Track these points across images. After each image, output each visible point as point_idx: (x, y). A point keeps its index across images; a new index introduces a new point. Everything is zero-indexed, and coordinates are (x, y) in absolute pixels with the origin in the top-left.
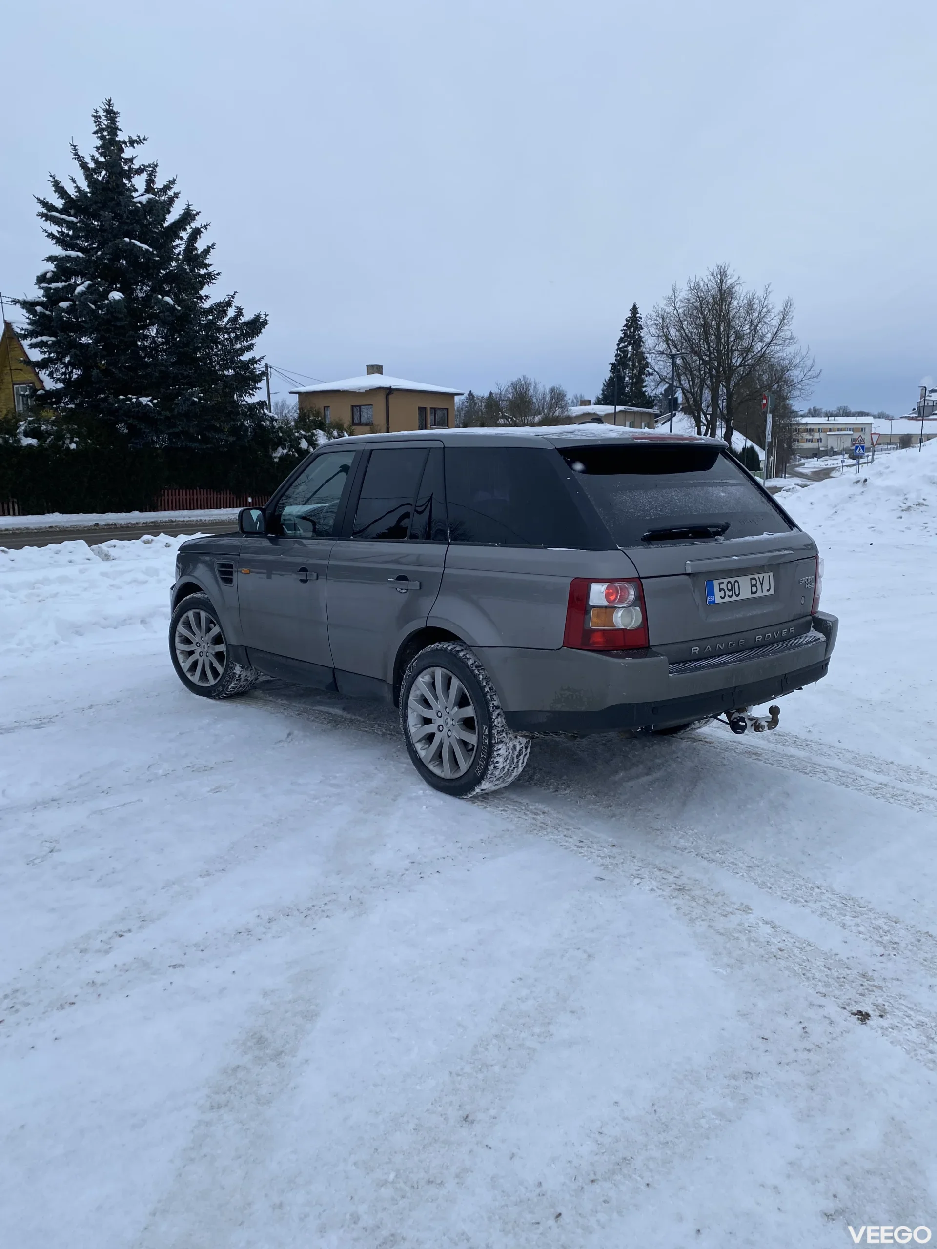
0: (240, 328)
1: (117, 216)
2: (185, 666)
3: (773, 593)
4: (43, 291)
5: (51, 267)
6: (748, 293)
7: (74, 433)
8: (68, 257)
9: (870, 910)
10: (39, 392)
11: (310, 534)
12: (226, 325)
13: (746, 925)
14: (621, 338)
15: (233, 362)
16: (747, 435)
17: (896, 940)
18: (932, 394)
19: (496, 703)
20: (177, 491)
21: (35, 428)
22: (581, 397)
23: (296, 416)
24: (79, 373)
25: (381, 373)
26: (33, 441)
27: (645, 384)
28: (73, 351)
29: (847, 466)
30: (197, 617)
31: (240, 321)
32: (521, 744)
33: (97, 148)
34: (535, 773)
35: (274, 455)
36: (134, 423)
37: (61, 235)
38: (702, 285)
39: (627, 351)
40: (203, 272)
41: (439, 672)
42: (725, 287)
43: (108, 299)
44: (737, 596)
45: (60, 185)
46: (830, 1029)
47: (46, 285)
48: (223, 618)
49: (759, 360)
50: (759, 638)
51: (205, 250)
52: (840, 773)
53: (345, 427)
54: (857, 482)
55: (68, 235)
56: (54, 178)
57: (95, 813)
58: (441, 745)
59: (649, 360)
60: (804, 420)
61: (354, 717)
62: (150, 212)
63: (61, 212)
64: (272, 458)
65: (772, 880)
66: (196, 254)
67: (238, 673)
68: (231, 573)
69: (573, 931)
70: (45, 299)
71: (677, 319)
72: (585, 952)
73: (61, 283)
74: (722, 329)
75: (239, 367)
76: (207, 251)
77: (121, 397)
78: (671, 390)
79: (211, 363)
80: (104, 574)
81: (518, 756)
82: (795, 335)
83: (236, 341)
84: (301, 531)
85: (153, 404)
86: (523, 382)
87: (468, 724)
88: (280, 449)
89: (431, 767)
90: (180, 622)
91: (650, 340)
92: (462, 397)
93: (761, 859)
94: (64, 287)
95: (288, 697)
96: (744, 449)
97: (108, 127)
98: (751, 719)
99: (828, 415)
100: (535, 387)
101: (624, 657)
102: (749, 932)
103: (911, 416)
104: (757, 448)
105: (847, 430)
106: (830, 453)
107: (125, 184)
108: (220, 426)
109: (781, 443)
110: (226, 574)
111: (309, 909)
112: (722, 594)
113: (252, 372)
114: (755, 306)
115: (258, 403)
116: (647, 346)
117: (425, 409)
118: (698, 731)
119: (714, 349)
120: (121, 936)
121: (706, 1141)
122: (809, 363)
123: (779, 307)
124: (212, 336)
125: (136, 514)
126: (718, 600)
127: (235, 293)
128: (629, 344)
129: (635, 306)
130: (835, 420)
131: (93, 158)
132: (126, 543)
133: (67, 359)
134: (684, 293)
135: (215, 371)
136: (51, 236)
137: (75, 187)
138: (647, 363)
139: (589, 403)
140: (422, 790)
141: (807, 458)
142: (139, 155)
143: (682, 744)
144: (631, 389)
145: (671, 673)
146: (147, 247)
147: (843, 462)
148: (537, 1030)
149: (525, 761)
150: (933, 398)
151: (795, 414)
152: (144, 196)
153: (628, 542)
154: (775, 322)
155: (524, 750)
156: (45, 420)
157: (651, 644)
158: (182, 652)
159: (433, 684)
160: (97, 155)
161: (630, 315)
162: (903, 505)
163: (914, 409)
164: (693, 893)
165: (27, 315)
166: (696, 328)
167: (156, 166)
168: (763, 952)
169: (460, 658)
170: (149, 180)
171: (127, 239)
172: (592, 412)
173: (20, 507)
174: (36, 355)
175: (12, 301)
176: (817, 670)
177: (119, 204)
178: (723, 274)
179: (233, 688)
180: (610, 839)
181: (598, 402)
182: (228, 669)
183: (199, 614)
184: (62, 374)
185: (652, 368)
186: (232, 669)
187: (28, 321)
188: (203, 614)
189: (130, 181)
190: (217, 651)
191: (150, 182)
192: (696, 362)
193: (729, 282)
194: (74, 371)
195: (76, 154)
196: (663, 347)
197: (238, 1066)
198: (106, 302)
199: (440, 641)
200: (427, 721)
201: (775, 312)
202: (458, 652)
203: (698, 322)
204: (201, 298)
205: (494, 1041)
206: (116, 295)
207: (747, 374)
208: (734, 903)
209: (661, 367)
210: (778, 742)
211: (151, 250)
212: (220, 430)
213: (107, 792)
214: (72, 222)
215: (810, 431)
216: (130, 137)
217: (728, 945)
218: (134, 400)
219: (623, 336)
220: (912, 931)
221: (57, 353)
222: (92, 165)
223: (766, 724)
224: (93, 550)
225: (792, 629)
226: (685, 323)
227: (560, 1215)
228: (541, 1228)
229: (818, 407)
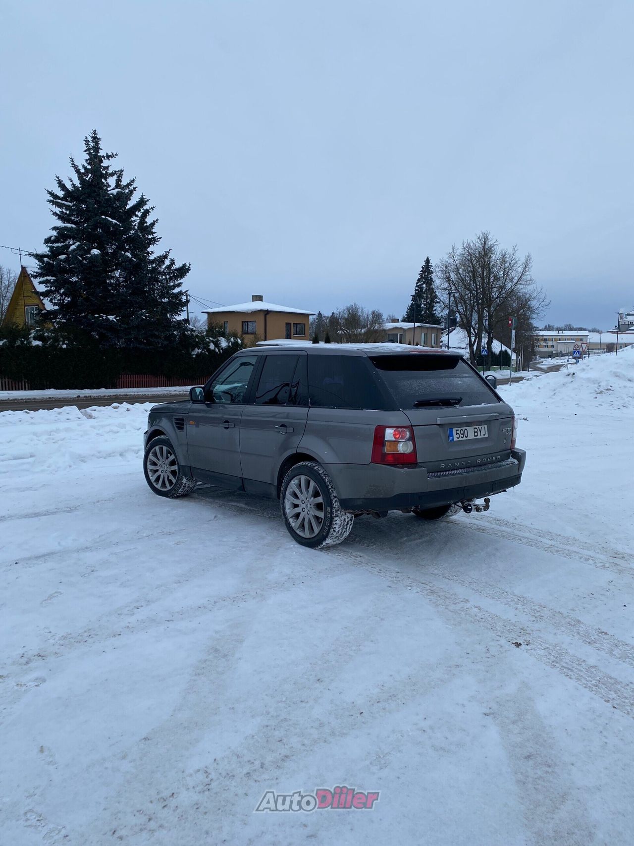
0: (173, 272)
1: (97, 202)
2: (153, 478)
3: (487, 436)
4: (49, 248)
5: (55, 233)
6: (502, 251)
7: (65, 338)
8: (66, 227)
9: (532, 602)
10: (43, 312)
11: (229, 402)
12: (164, 270)
13: (465, 608)
14: (419, 279)
15: (168, 293)
16: (502, 342)
17: (542, 615)
18: (628, 317)
19: (334, 495)
20: (130, 376)
21: (41, 335)
22: (393, 316)
23: (206, 327)
24: (69, 300)
25: (262, 301)
26: (39, 343)
27: (435, 308)
28: (66, 286)
29: (571, 364)
30: (161, 449)
31: (173, 268)
32: (348, 518)
33: (87, 160)
34: (356, 538)
35: (193, 353)
36: (104, 332)
37: (62, 214)
38: (472, 245)
39: (423, 288)
40: (150, 237)
41: (303, 478)
42: (487, 247)
43: (90, 254)
44: (466, 437)
45: (62, 183)
46: (500, 649)
47: (51, 245)
48: (178, 450)
49: (510, 294)
50: (479, 461)
51: (151, 223)
52: (529, 540)
53: (238, 335)
54: (568, 375)
55: (66, 213)
56: (58, 178)
57: (112, 554)
58: (304, 519)
59: (437, 293)
60: (541, 333)
61: (251, 509)
62: (118, 200)
63: (62, 199)
64: (191, 355)
65: (482, 589)
66: (147, 225)
67: (184, 482)
68: (183, 424)
69: (374, 609)
70: (50, 253)
71: (456, 267)
72: (380, 617)
73: (60, 243)
74: (485, 274)
75: (172, 297)
76: (153, 224)
77: (96, 315)
78: (452, 312)
79: (154, 294)
80: (93, 427)
81: (347, 525)
82: (533, 278)
83: (170, 280)
84: (224, 400)
85: (117, 320)
86: (354, 307)
87: (319, 507)
88: (196, 349)
89: (298, 532)
90: (151, 452)
91: (438, 281)
92: (314, 316)
93: (477, 580)
94: (63, 246)
95: (213, 497)
96: (500, 352)
97: (93, 147)
98: (475, 505)
99: (558, 330)
100: (362, 310)
101: (403, 468)
102: (466, 611)
103: (614, 331)
104: (509, 351)
105: (571, 340)
106: (560, 355)
107: (103, 182)
108: (159, 334)
109: (526, 348)
110: (180, 425)
111: (235, 598)
112: (458, 436)
113: (180, 301)
114: (507, 259)
115: (183, 320)
116: (436, 285)
117: (290, 324)
118: (451, 517)
119: (480, 287)
120: (138, 608)
121: (433, 689)
122: (543, 296)
123: (523, 260)
124: (155, 277)
125: (103, 390)
126: (455, 439)
127: (170, 250)
128: (424, 283)
129: (428, 258)
130: (563, 333)
131: (83, 166)
132: (102, 408)
133: (62, 291)
134: (460, 250)
135: (157, 299)
136: (55, 214)
137: (72, 184)
138: (436, 295)
139: (397, 321)
140: (293, 545)
141: (544, 358)
142: (112, 165)
143: (441, 524)
144: (425, 312)
145: (429, 477)
146: (116, 221)
147: (568, 361)
148: (354, 648)
149: (351, 528)
150: (628, 319)
151: (537, 329)
152: (115, 190)
153: (405, 407)
154: (520, 270)
155: (350, 521)
156: (47, 330)
157: (418, 462)
158: (151, 470)
159: (300, 485)
160: (86, 165)
161: (424, 264)
162: (597, 390)
163: (616, 327)
164: (438, 594)
165: (38, 263)
166: (468, 273)
167: (123, 171)
168: (472, 619)
169: (315, 470)
170: (118, 179)
171: (103, 217)
172: (400, 327)
173: (29, 385)
174: (42, 288)
175: (29, 254)
176: (515, 480)
177: (99, 195)
178: (486, 238)
179: (181, 491)
180: (397, 569)
181: (404, 321)
182: (179, 481)
183: (162, 448)
184: (58, 300)
185: (439, 299)
186: (181, 480)
187: (38, 267)
188: (165, 448)
189: (106, 181)
190: (172, 469)
191: (119, 181)
192: (467, 295)
193: (490, 243)
194: (66, 298)
195: (73, 164)
196: (446, 285)
197: (206, 660)
198: (89, 256)
199: (304, 461)
200: (296, 506)
201: (520, 263)
202: (314, 466)
203: (469, 269)
204: (148, 253)
205: (332, 652)
206: (96, 252)
207: (502, 303)
208: (460, 599)
209: (445, 298)
210: (496, 524)
211: (118, 223)
212: (158, 337)
213: (117, 544)
214: (69, 206)
215: (546, 340)
216: (107, 153)
217: (454, 617)
218: (104, 317)
219: (420, 277)
220: (552, 611)
221: (56, 287)
222: (83, 171)
223: (482, 508)
224: (81, 413)
225: (499, 457)
226: (461, 270)
227: (362, 713)
228: (353, 717)
229: (551, 325)
